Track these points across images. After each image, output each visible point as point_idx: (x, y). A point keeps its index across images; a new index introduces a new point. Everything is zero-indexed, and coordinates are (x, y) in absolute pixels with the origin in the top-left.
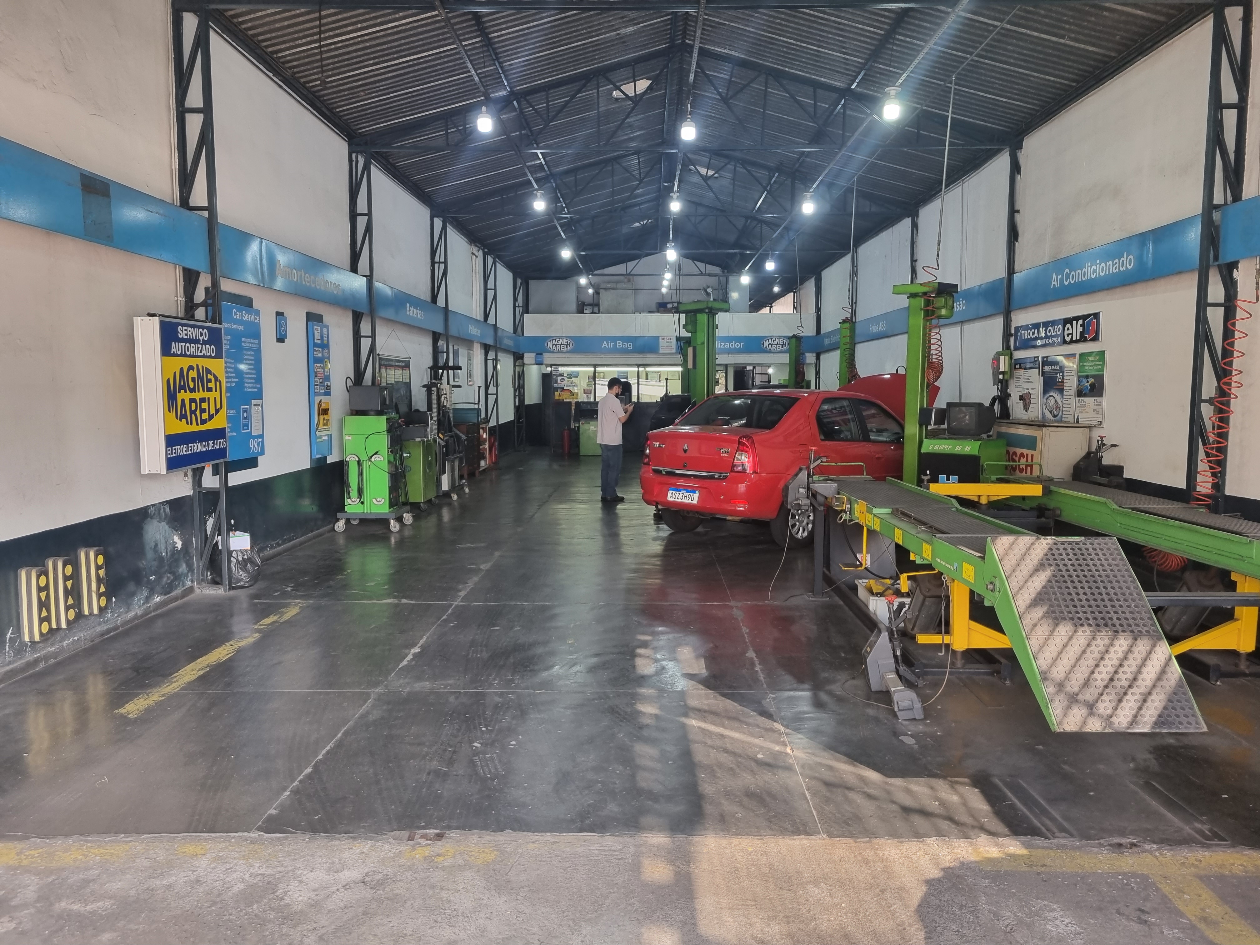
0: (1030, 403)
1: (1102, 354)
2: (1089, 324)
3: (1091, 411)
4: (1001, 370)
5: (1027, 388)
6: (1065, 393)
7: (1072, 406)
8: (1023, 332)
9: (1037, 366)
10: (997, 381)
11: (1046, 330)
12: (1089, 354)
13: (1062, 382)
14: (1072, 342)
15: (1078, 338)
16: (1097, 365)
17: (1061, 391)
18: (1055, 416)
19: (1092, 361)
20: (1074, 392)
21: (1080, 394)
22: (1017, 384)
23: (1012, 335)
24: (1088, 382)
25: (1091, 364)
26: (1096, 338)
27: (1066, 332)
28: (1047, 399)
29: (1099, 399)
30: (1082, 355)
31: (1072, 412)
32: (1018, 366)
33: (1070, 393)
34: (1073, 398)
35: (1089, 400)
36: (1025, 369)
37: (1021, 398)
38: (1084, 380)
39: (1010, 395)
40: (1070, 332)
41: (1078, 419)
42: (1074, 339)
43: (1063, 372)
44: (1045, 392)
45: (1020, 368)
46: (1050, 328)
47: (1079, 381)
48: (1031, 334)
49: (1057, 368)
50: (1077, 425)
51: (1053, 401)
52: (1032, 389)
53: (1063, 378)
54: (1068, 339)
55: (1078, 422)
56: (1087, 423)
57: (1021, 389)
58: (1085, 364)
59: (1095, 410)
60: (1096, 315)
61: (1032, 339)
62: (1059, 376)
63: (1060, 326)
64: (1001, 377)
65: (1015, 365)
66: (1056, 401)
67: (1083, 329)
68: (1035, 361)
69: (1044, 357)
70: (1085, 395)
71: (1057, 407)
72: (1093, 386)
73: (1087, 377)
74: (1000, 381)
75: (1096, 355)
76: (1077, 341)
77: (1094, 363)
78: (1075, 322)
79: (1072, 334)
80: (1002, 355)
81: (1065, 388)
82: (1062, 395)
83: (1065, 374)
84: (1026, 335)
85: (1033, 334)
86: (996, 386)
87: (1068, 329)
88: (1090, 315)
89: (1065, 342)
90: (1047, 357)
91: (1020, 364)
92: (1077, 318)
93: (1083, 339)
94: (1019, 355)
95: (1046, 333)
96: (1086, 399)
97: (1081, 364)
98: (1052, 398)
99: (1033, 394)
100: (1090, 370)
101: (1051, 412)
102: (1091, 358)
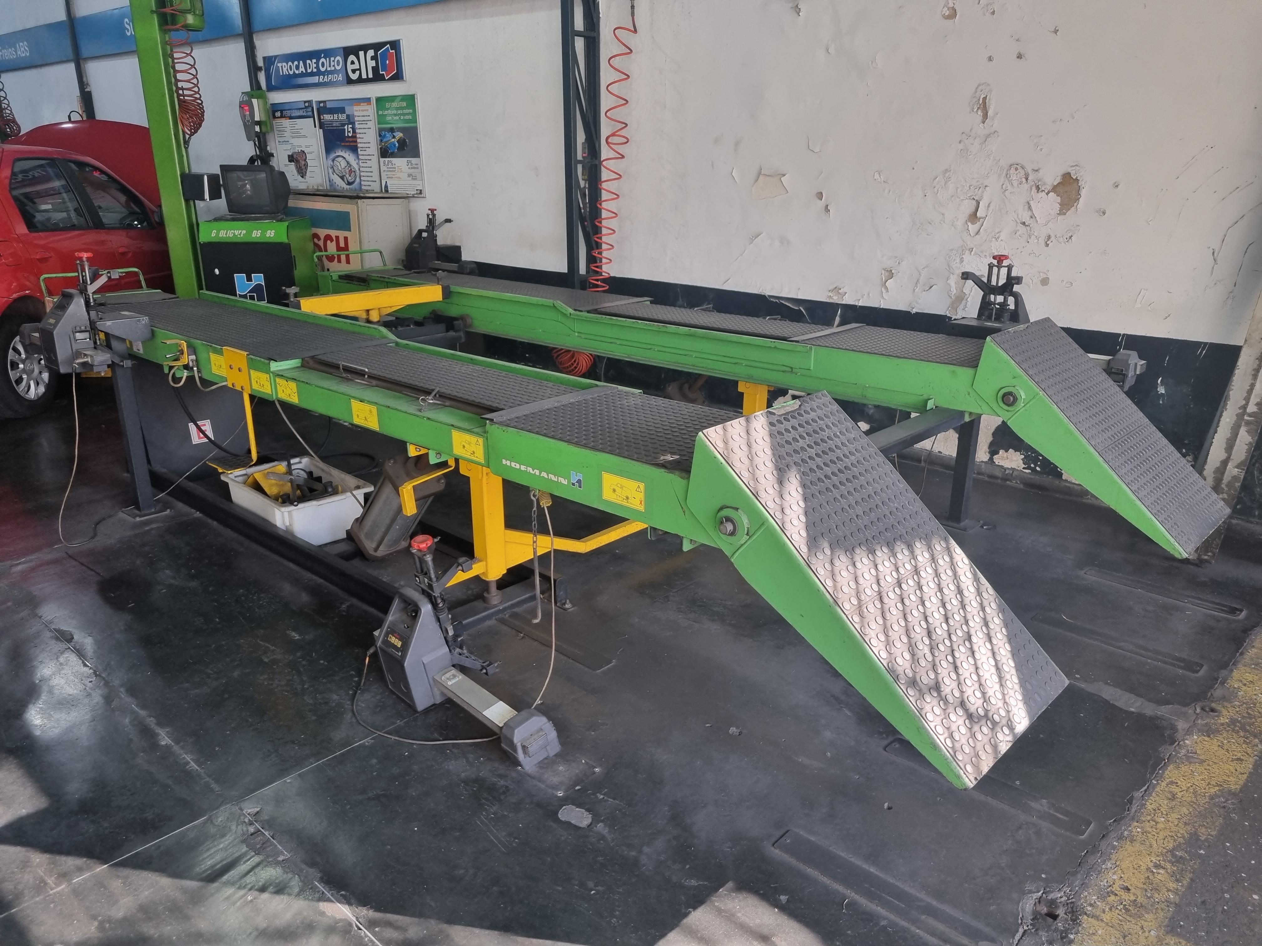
0: (306, 165)
1: (410, 100)
2: (385, 55)
3: (404, 176)
4: (257, 118)
5: (299, 145)
6: (360, 152)
7: (375, 169)
8: (280, 65)
9: (310, 114)
10: (253, 135)
11: (317, 63)
12: (392, 99)
13: (354, 137)
14: (360, 81)
15: (371, 76)
16: (404, 114)
17: (354, 149)
18: (349, 184)
19: (397, 109)
20: (374, 149)
21: (385, 153)
22: (282, 139)
23: (260, 69)
24: (394, 137)
25: (395, 112)
26: (398, 77)
27: (350, 67)
28: (333, 160)
29: (414, 160)
30: (378, 100)
31: (376, 177)
32: (278, 114)
33: (368, 151)
34: (375, 159)
35: (400, 163)
36: (291, 118)
37: (291, 158)
38: (388, 135)
39: (272, 155)
40: (356, 66)
41: (386, 187)
42: (364, 76)
43: (353, 123)
44: (329, 149)
45: (282, 117)
46: (323, 60)
47: (380, 136)
48: (294, 68)
49: (343, 117)
50: (385, 195)
51: (343, 164)
52: (307, 147)
53: (354, 132)
54: (354, 77)
55: (387, 191)
56: (401, 192)
57: (289, 147)
58: (386, 112)
59: (409, 176)
60: (395, 45)
61: (295, 76)
62: (348, 129)
63: (338, 58)
64: (257, 129)
65: (274, 112)
66: (348, 162)
67: (377, 63)
68: (306, 107)
69: (320, 102)
70: (392, 155)
71: (351, 172)
72: (402, 142)
73: (392, 130)
74: (258, 135)
75: (402, 100)
76: (368, 81)
77: (399, 112)
78: (361, 53)
79: (360, 69)
80: (253, 96)
81: (359, 145)
82: (357, 155)
83: (357, 126)
84: (285, 68)
85: (297, 67)
86: (252, 143)
87: (353, 63)
88: (384, 44)
89: (350, 82)
90: (324, 102)
91: (282, 111)
92: (365, 48)
93: (377, 77)
94: (278, 97)
95: (317, 67)
96: (394, 160)
97: (380, 113)
98: (340, 159)
99: (311, 153)
100: (394, 119)
101: (342, 178)
102: (395, 105)
